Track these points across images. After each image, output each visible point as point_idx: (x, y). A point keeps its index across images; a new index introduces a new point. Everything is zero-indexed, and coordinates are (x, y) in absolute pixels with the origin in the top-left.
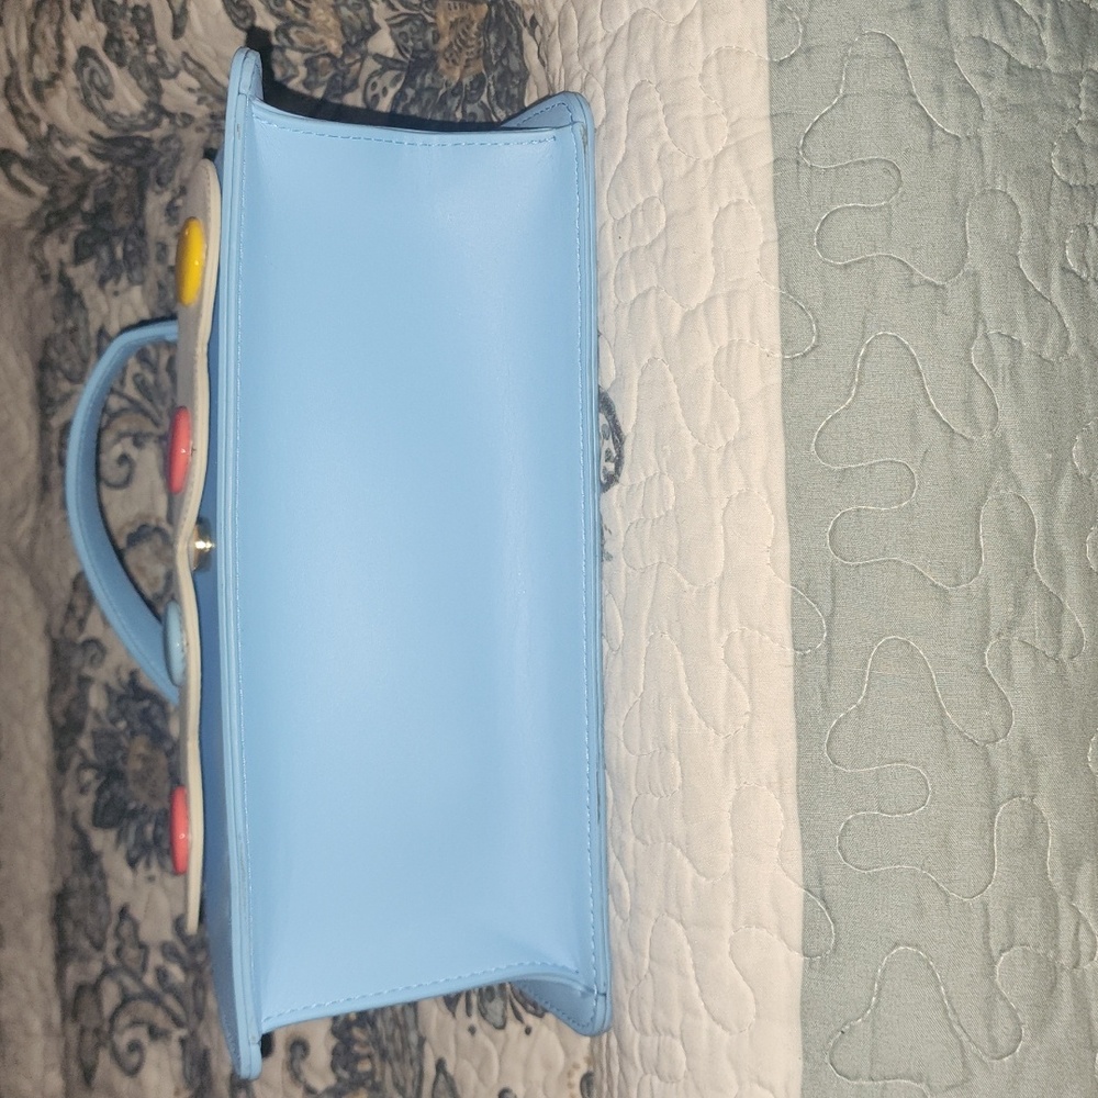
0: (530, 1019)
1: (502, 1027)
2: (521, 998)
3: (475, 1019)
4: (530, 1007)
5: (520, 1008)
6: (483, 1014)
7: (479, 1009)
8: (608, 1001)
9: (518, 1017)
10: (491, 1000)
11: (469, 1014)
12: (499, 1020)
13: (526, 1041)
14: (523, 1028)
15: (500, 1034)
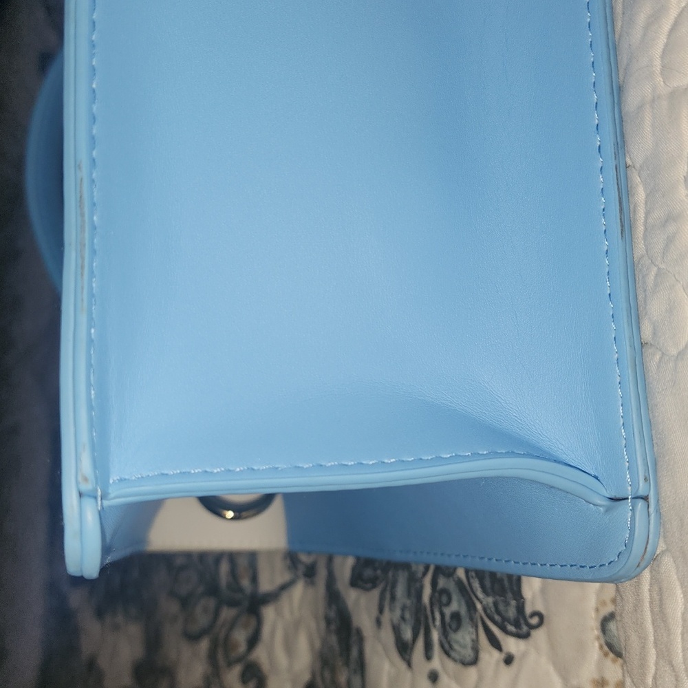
0: (512, 645)
1: (475, 661)
2: (497, 618)
3: (437, 662)
4: (511, 628)
5: (495, 630)
6: (447, 651)
7: (442, 646)
8: (652, 509)
9: (496, 644)
10: (456, 630)
11: (428, 657)
12: (468, 653)
13: (506, 673)
14: (503, 656)
15: (472, 672)
